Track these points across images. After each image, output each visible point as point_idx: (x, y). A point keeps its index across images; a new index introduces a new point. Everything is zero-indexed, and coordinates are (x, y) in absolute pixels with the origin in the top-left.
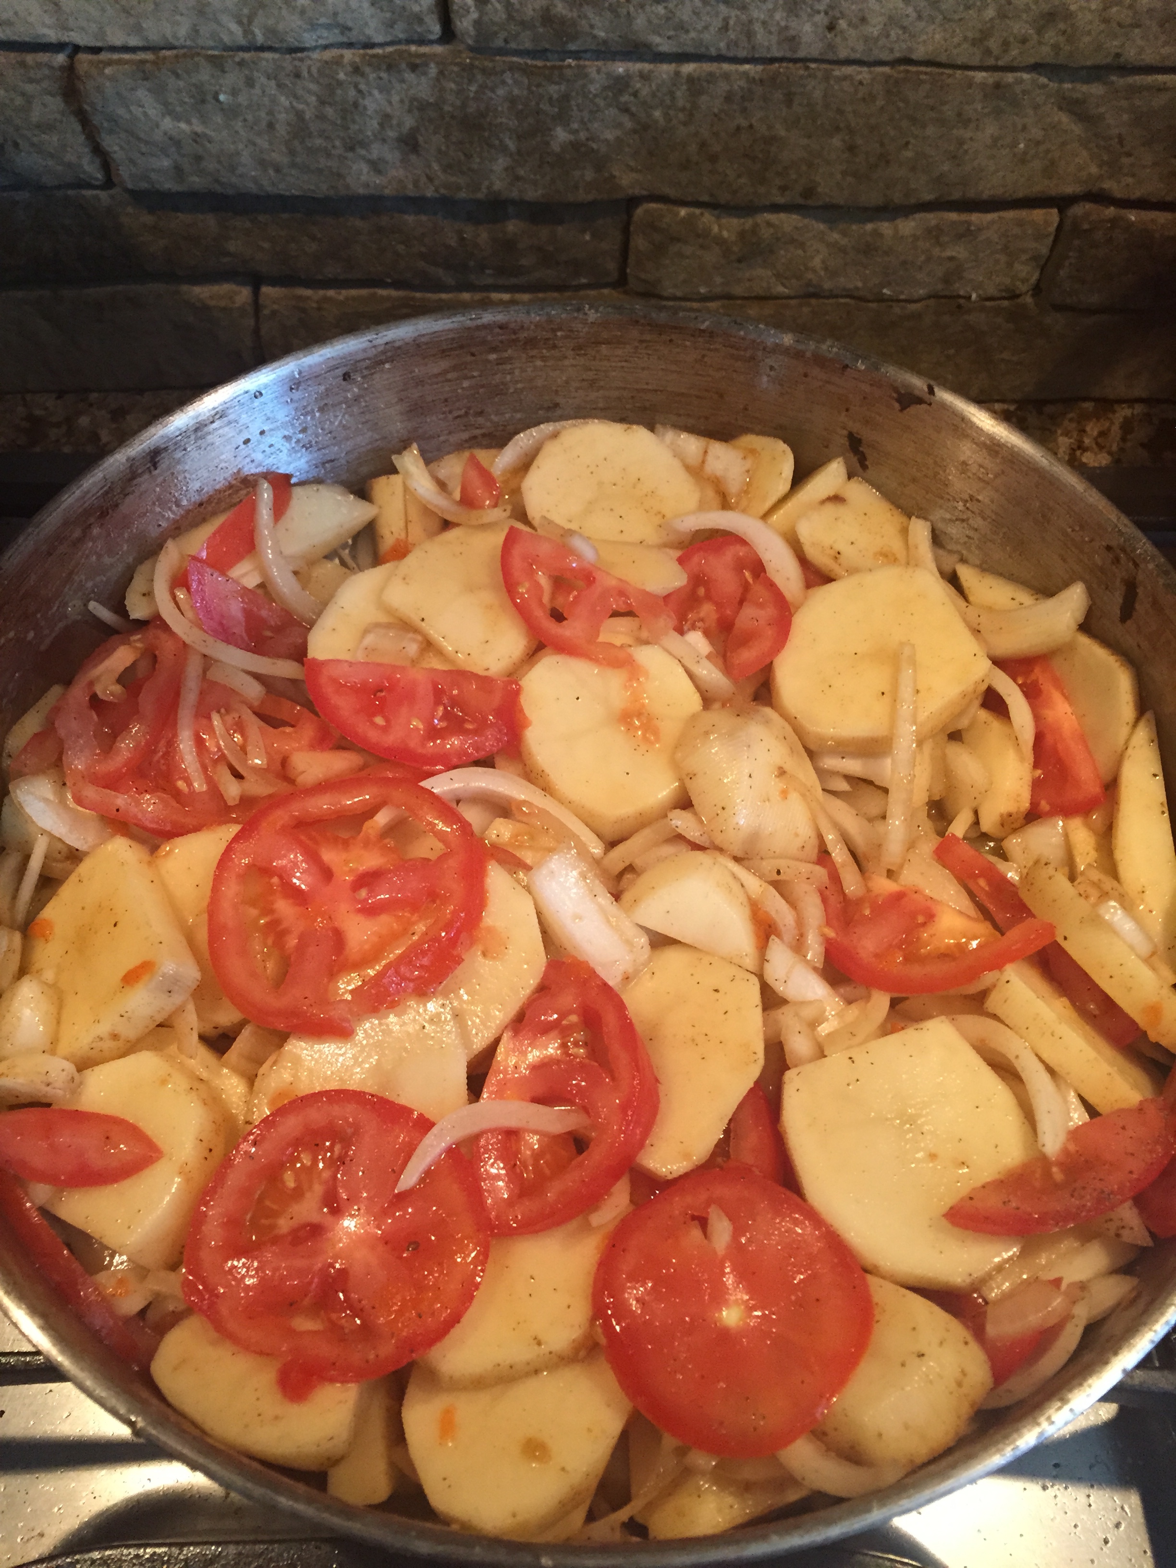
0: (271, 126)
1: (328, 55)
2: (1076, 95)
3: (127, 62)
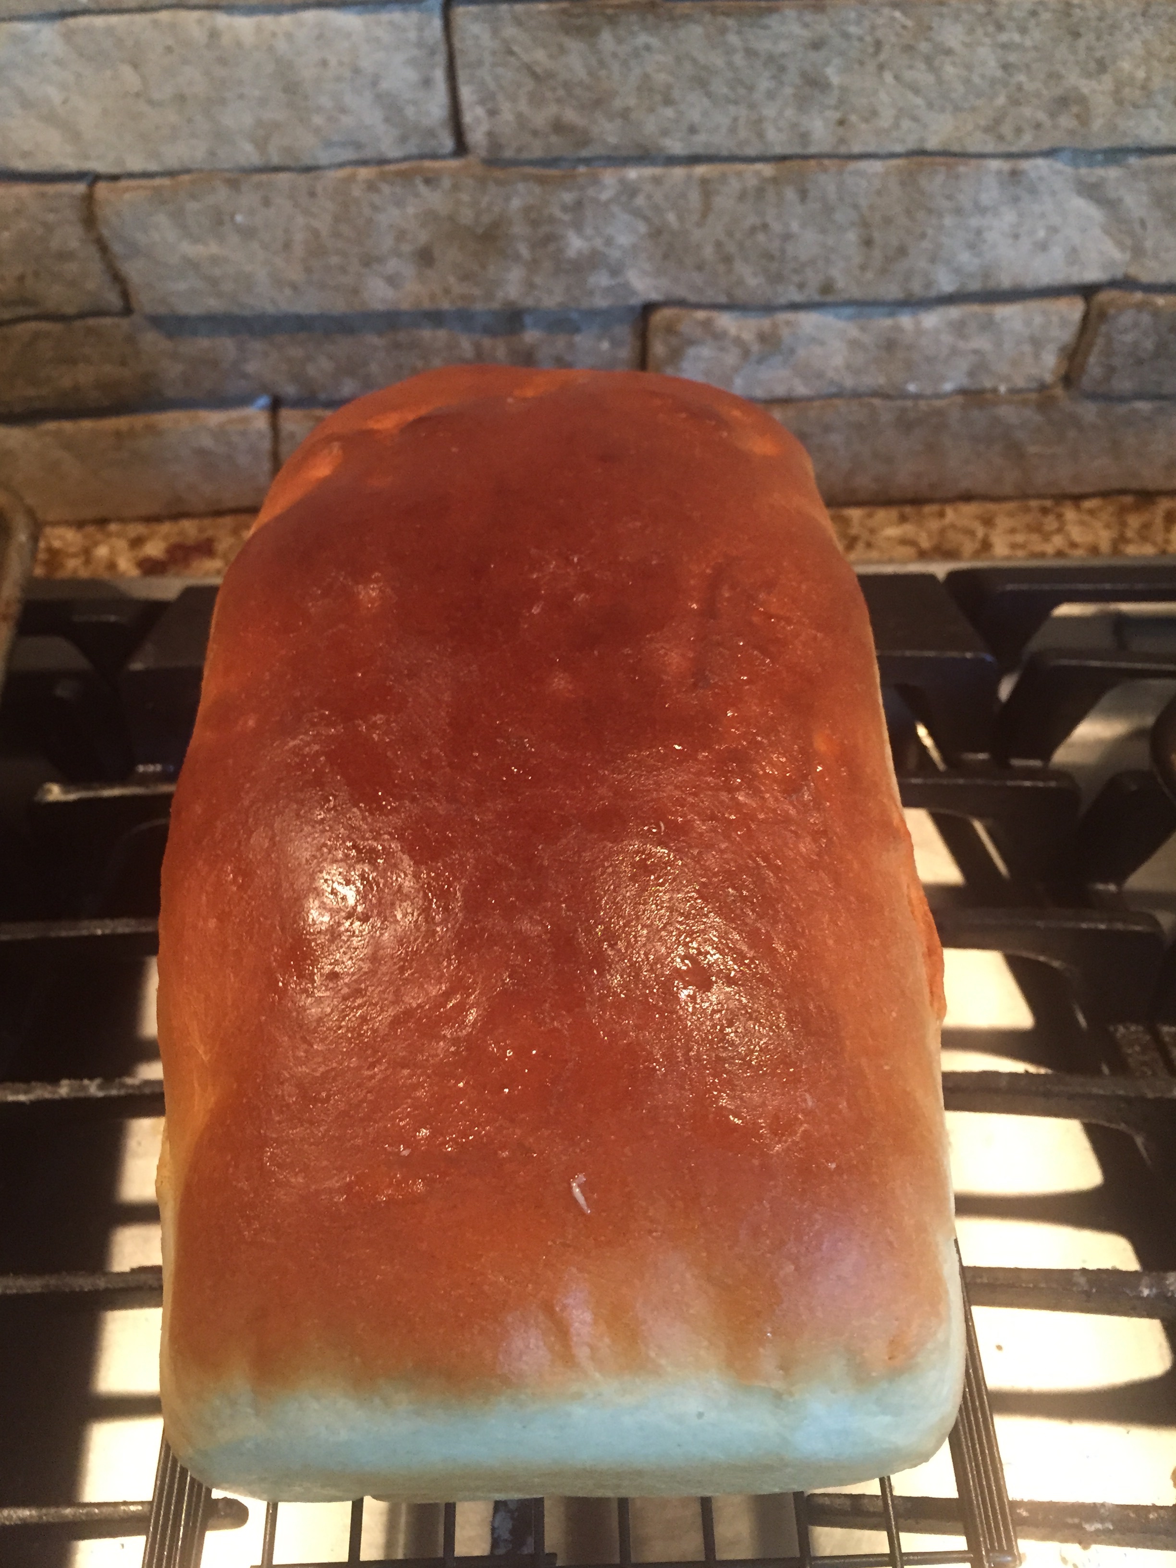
0: (287, 246)
1: (342, 173)
2: (1093, 179)
3: (145, 188)
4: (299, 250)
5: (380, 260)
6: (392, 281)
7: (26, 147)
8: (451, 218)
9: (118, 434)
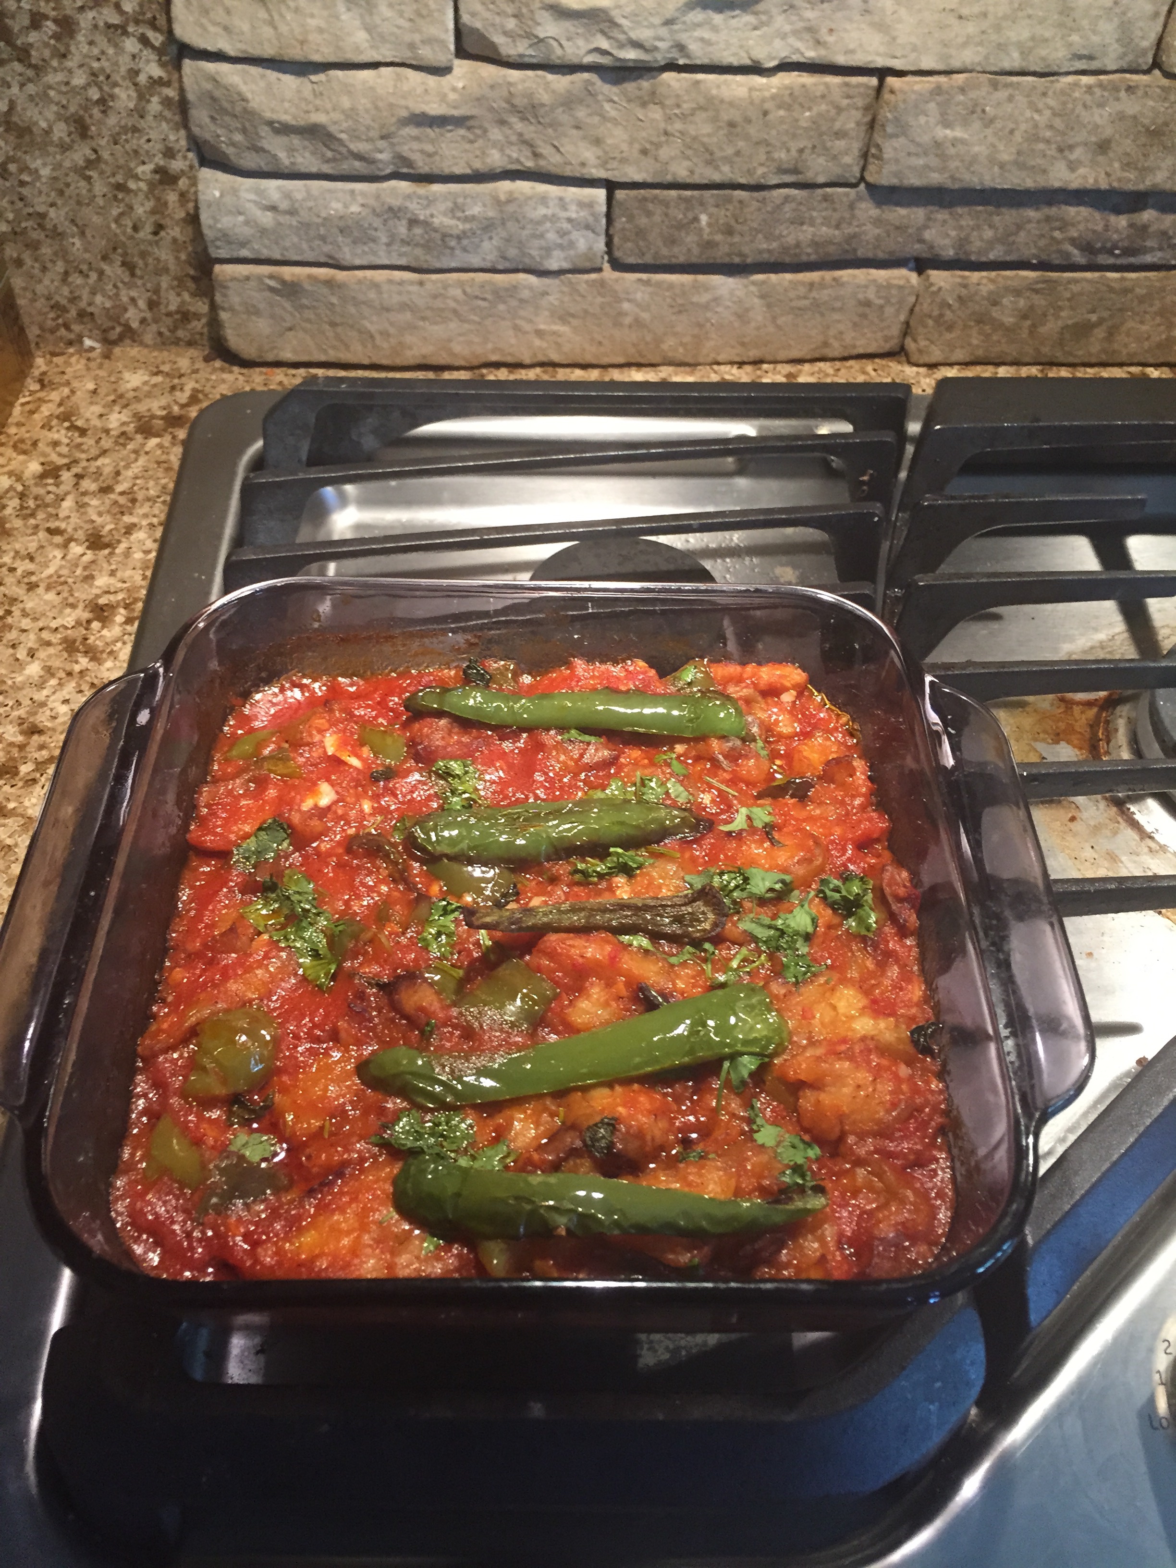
0: (1012, 132)
1: (1070, 79)
4: (1018, 137)
5: (1071, 148)
6: (1072, 166)
7: (851, 46)
8: (1135, 117)
9: (812, 285)
